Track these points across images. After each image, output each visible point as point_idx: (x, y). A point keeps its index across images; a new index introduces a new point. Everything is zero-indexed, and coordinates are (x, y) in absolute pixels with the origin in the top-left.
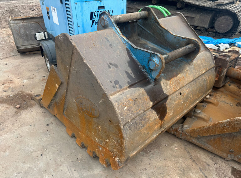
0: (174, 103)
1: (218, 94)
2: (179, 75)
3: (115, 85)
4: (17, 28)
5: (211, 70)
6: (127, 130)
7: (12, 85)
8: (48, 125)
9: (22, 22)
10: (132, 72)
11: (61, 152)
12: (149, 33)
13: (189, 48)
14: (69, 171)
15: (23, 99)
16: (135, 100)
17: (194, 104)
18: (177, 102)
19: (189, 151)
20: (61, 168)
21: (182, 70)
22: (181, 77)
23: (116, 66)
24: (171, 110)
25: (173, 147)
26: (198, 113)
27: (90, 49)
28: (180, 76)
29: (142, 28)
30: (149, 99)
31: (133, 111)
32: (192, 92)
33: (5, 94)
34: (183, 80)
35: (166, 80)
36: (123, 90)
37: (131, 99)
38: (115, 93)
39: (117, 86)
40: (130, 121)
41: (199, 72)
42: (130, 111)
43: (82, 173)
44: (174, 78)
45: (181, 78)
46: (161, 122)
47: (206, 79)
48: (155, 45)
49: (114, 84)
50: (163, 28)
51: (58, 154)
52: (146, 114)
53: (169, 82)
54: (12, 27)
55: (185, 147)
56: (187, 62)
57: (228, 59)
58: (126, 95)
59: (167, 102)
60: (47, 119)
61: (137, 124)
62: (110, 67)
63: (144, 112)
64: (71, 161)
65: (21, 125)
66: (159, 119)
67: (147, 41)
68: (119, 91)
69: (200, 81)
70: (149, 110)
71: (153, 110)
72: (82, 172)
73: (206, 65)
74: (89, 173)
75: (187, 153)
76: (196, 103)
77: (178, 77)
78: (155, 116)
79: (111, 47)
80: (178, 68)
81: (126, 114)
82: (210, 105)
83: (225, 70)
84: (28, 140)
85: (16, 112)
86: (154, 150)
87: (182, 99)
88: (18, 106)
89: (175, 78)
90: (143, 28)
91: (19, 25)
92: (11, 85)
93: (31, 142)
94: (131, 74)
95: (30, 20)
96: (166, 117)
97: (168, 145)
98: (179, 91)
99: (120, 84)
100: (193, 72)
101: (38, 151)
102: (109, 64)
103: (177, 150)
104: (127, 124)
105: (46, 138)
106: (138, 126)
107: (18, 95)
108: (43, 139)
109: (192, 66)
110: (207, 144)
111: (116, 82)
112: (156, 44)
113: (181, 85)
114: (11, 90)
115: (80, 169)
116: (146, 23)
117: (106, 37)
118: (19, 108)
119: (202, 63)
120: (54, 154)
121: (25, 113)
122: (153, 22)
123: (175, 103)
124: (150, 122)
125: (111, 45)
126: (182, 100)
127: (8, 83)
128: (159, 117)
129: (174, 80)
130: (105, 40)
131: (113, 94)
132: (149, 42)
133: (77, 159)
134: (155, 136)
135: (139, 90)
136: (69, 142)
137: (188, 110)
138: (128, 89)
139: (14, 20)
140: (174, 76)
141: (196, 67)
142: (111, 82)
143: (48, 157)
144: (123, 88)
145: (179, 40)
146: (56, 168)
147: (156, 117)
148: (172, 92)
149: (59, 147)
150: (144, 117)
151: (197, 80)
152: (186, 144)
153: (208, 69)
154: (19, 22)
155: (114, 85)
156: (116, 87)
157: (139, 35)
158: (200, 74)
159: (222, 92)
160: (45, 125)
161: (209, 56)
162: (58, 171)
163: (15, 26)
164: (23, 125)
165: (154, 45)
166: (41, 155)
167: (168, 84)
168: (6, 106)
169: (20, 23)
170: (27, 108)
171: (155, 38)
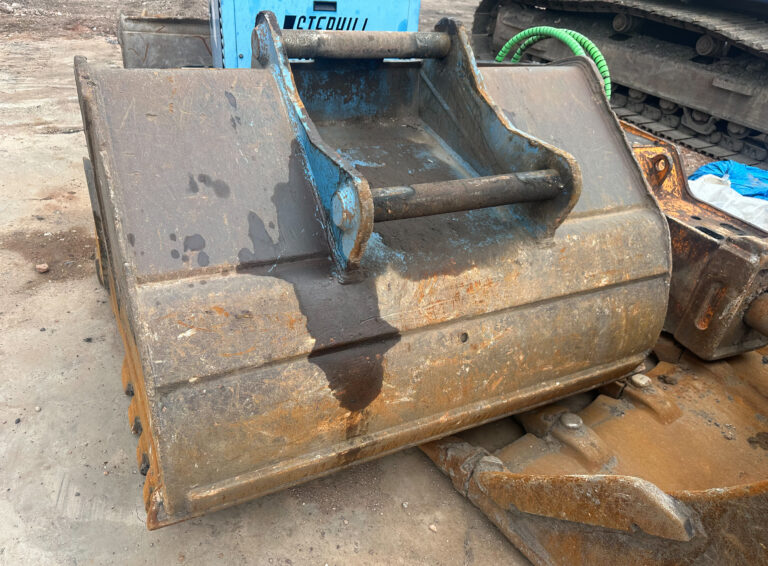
0: (423, 363)
1: (696, 384)
2: (470, 272)
3: (185, 251)
4: (141, 45)
5: (645, 283)
6: (180, 408)
7: (68, 205)
8: (89, 340)
9: (157, 29)
10: (276, 224)
11: (73, 429)
12: (445, 111)
13: (527, 182)
14: (60, 492)
15: (69, 250)
16: (241, 317)
17: (536, 389)
18: (438, 362)
19: (474, 552)
20: (47, 476)
21: (494, 256)
22: (477, 278)
23: (222, 190)
24: (404, 384)
25: (427, 519)
26: (569, 428)
27: (150, 119)
28: (474, 274)
29: (430, 90)
30: (304, 325)
31: (219, 349)
32: (523, 345)
33: (36, 225)
34: (485, 293)
35: (407, 275)
36: (212, 271)
37: (221, 310)
38: (173, 277)
39: (193, 255)
40: (192, 380)
41: (577, 278)
42: (203, 348)
43: (90, 511)
44: (442, 277)
45: (479, 283)
46: (350, 418)
47: (613, 311)
48: (457, 157)
49: (182, 247)
50: (482, 98)
51: (62, 432)
52: (279, 374)
53: (413, 286)
54: (127, 39)
55: (466, 533)
56: (533, 232)
57: (754, 259)
58: (209, 290)
59: (391, 352)
60: (98, 322)
61: (227, 397)
62: (194, 188)
63: (265, 365)
64: (84, 462)
65: (19, 322)
66: (338, 402)
67: (437, 137)
68: (190, 274)
69: (576, 312)
70: (300, 362)
71: (315, 367)
72: (93, 508)
73: (621, 261)
74: (110, 517)
75: (462, 555)
76: (548, 389)
77: (462, 275)
78: (320, 389)
79: (234, 126)
80: (480, 244)
81: (183, 355)
82: (642, 415)
83: (735, 298)
84: (11, 370)
85: (30, 282)
86: (356, 510)
87: (467, 358)
88: (44, 266)
89: (449, 278)
90: (434, 90)
91: (145, 36)
92: (64, 204)
93: (16, 379)
94: (267, 228)
95: (181, 27)
96: (375, 403)
97: (412, 507)
98: (461, 327)
99: (204, 250)
100: (545, 273)
101: (18, 407)
102: (196, 179)
103: (433, 531)
104: (185, 390)
105: (60, 377)
106: (234, 405)
107: (63, 237)
108: (50, 378)
109: (549, 251)
110: (538, 545)
111: (195, 243)
112: (459, 150)
113: (467, 308)
114: (56, 219)
115: (95, 495)
116: (442, 74)
117: (230, 91)
118: (46, 272)
119: (602, 250)
120: (53, 429)
121: (53, 289)
122: (459, 74)
123: (428, 362)
124: (292, 404)
125: (238, 119)
126: (469, 361)
127: (60, 198)
128: (337, 396)
129: (442, 283)
130: (224, 100)
131: (162, 279)
132: (442, 142)
133: (106, 463)
134: (319, 457)
135: (270, 285)
136: (115, 406)
137: (499, 403)
138: (233, 275)
139: (134, 20)
140: (446, 272)
141: (567, 257)
142: (173, 237)
143: (31, 432)
144: (212, 264)
145: (520, 148)
146: (30, 472)
147: (322, 394)
148: (414, 324)
149: (77, 413)
150: (266, 381)
151: (560, 304)
152: (477, 522)
153: (627, 277)
154: (148, 27)
155: (181, 249)
156: (185, 259)
157: (420, 113)
158: (583, 288)
159: (718, 378)
160: (81, 338)
161: (652, 230)
162: (31, 482)
163: (134, 38)
164: (25, 323)
165: (453, 153)
166: (18, 421)
167: (406, 291)
168: (16, 261)
169: (150, 31)
170: (64, 279)
171: (459, 130)
